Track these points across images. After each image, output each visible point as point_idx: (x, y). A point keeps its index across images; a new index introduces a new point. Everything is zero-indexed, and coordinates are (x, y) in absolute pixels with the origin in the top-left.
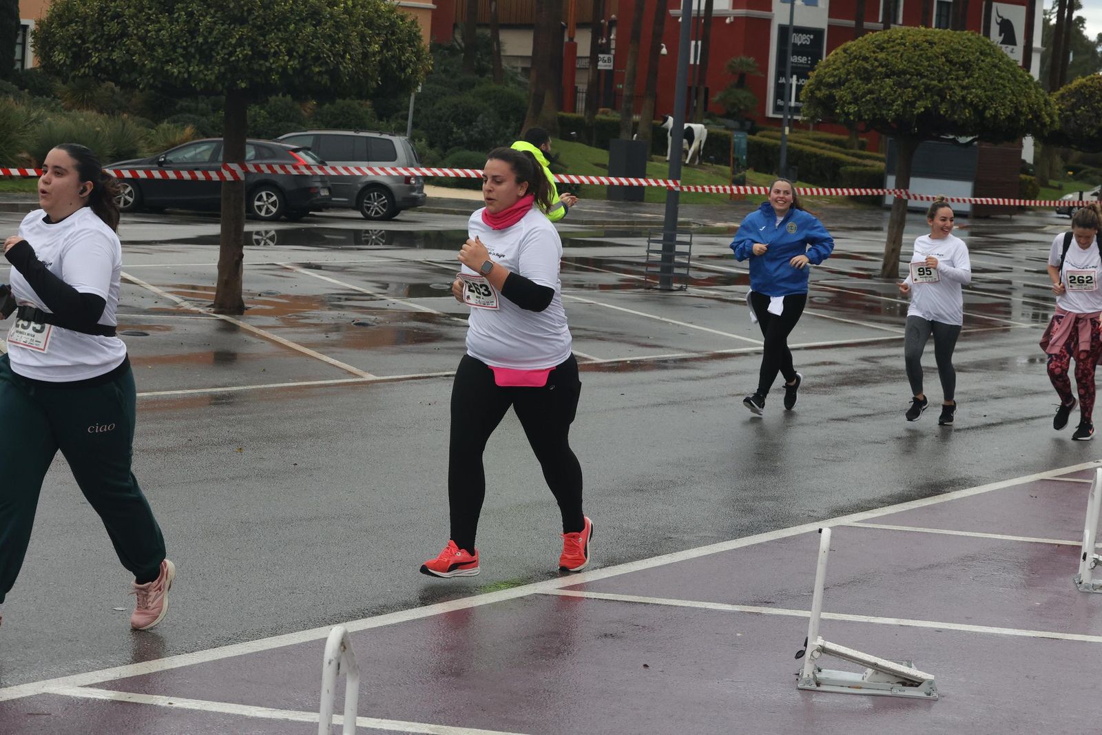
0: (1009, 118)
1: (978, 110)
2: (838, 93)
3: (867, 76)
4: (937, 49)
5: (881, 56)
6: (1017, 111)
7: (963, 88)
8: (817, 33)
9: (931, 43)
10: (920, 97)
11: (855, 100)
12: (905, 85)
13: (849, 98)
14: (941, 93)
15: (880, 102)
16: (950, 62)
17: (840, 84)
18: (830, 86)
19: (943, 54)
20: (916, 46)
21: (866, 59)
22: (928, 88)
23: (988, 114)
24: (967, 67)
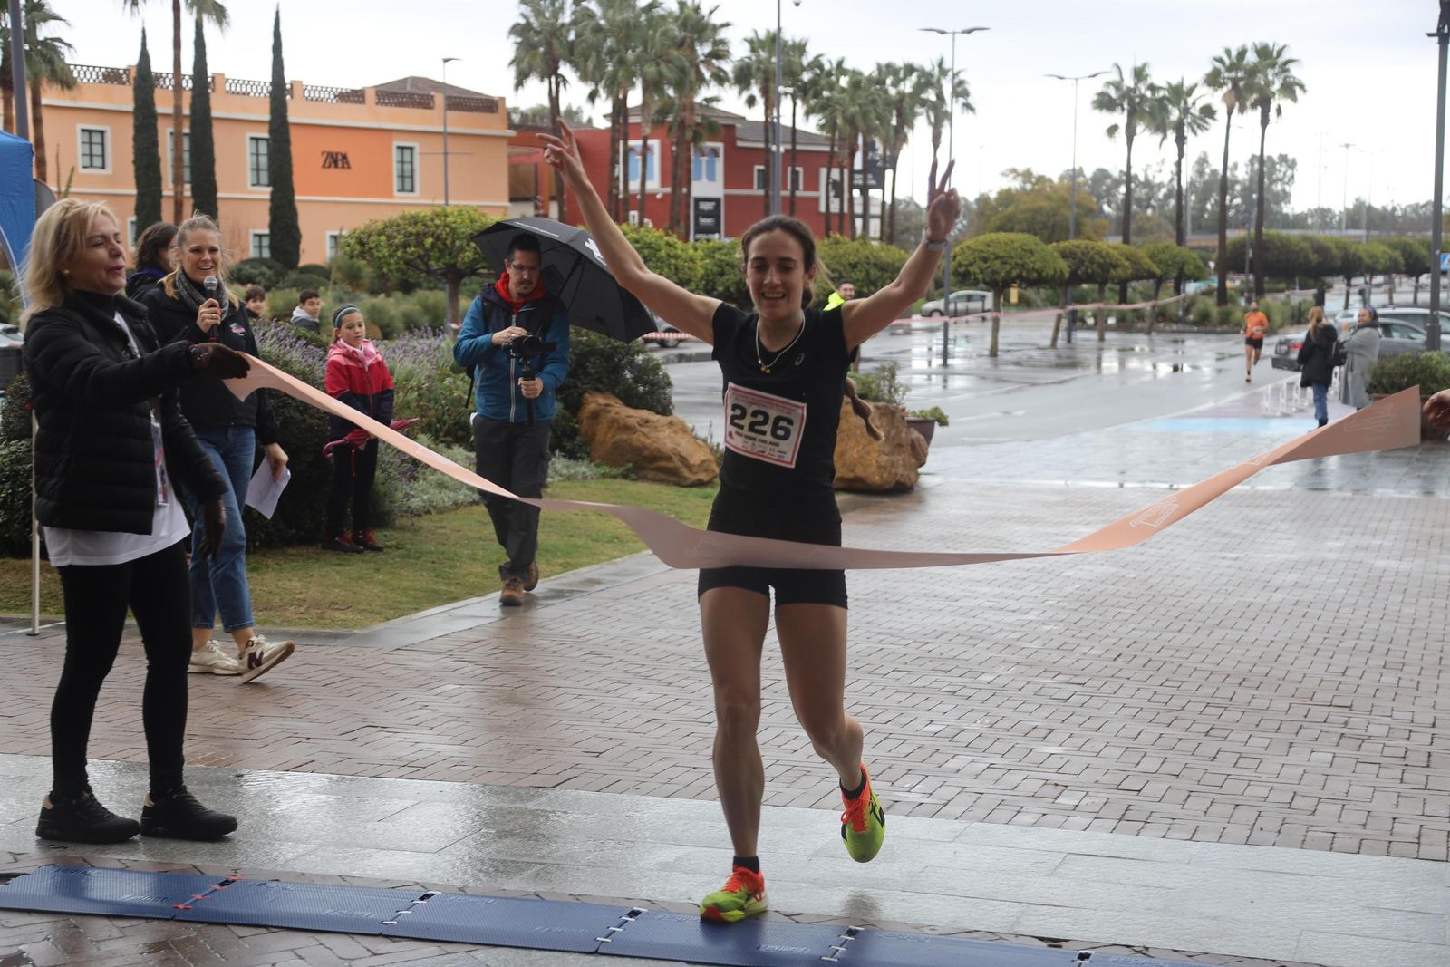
0: (1053, 276)
1: (1039, 273)
2: (971, 269)
3: (985, 260)
4: (1016, 245)
5: (991, 249)
6: (1056, 271)
7: (1034, 262)
8: (717, 201)
9: (1013, 242)
10: (1013, 268)
11: (982, 272)
12: (1005, 263)
13: (978, 271)
14: (1023, 266)
15: (994, 272)
16: (1025, 251)
17: (971, 264)
18: (966, 266)
19: (1020, 247)
20: (1006, 243)
21: (982, 251)
22: (1016, 264)
23: (1044, 274)
24: (1031, 252)
